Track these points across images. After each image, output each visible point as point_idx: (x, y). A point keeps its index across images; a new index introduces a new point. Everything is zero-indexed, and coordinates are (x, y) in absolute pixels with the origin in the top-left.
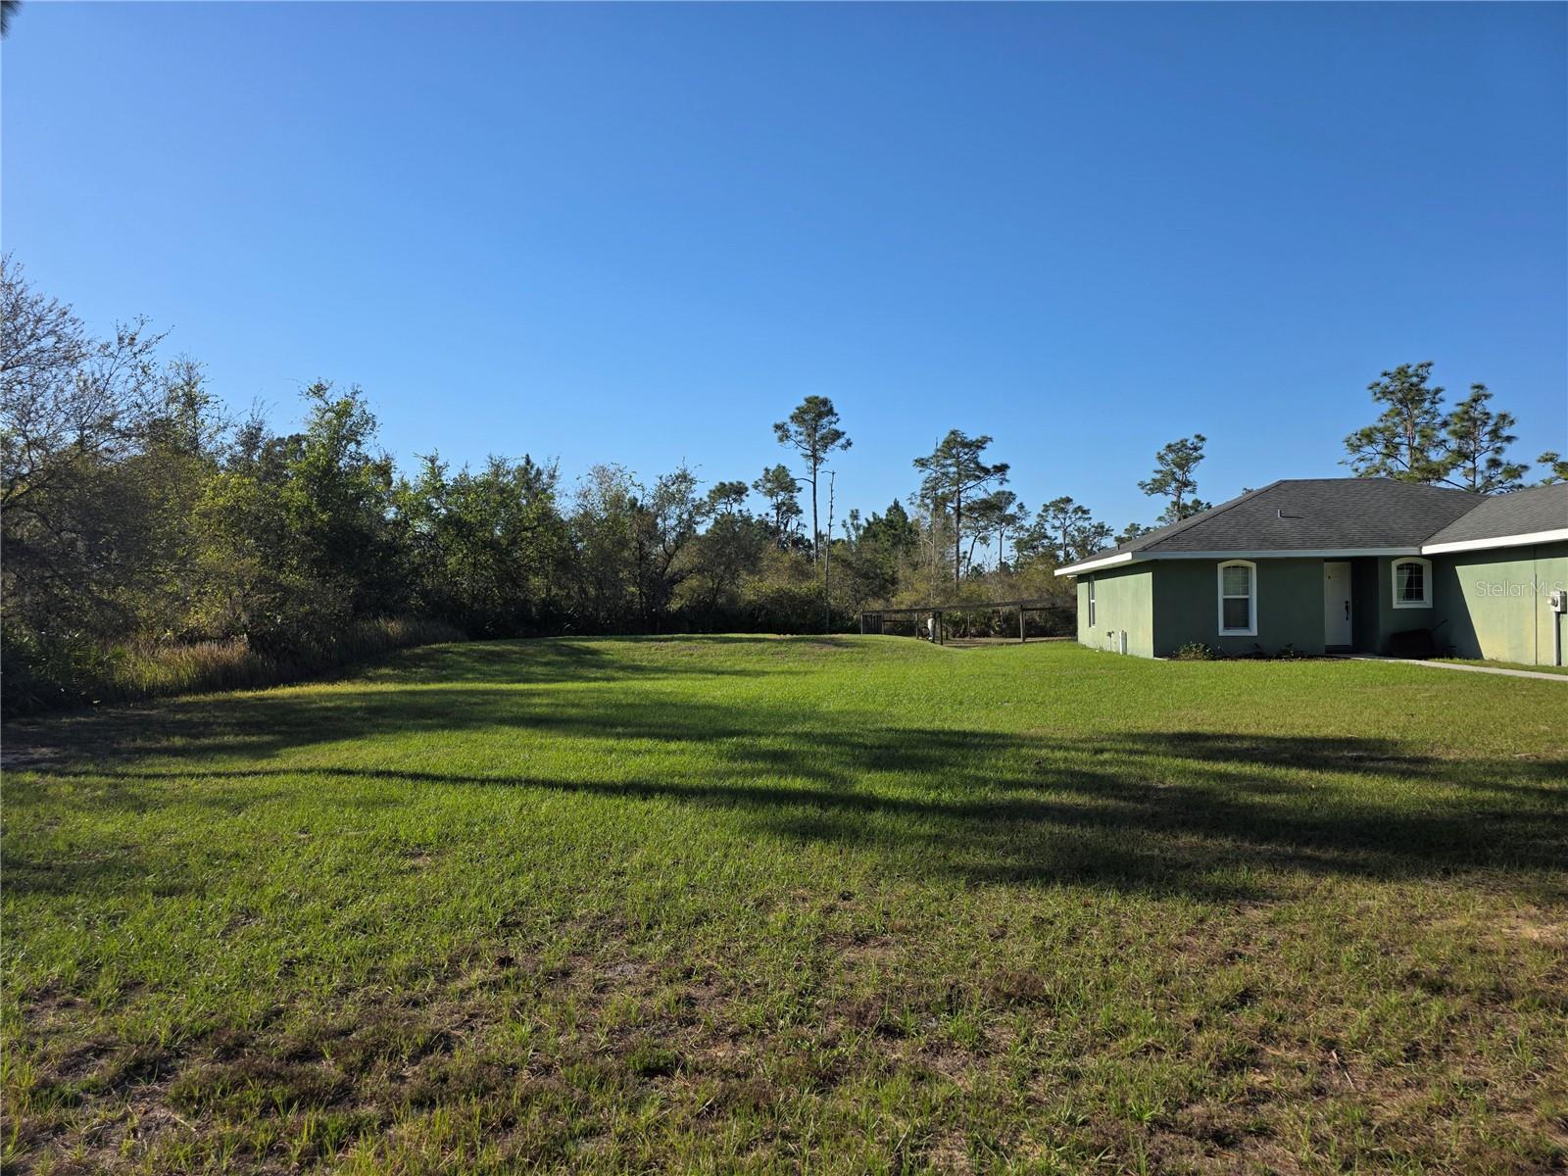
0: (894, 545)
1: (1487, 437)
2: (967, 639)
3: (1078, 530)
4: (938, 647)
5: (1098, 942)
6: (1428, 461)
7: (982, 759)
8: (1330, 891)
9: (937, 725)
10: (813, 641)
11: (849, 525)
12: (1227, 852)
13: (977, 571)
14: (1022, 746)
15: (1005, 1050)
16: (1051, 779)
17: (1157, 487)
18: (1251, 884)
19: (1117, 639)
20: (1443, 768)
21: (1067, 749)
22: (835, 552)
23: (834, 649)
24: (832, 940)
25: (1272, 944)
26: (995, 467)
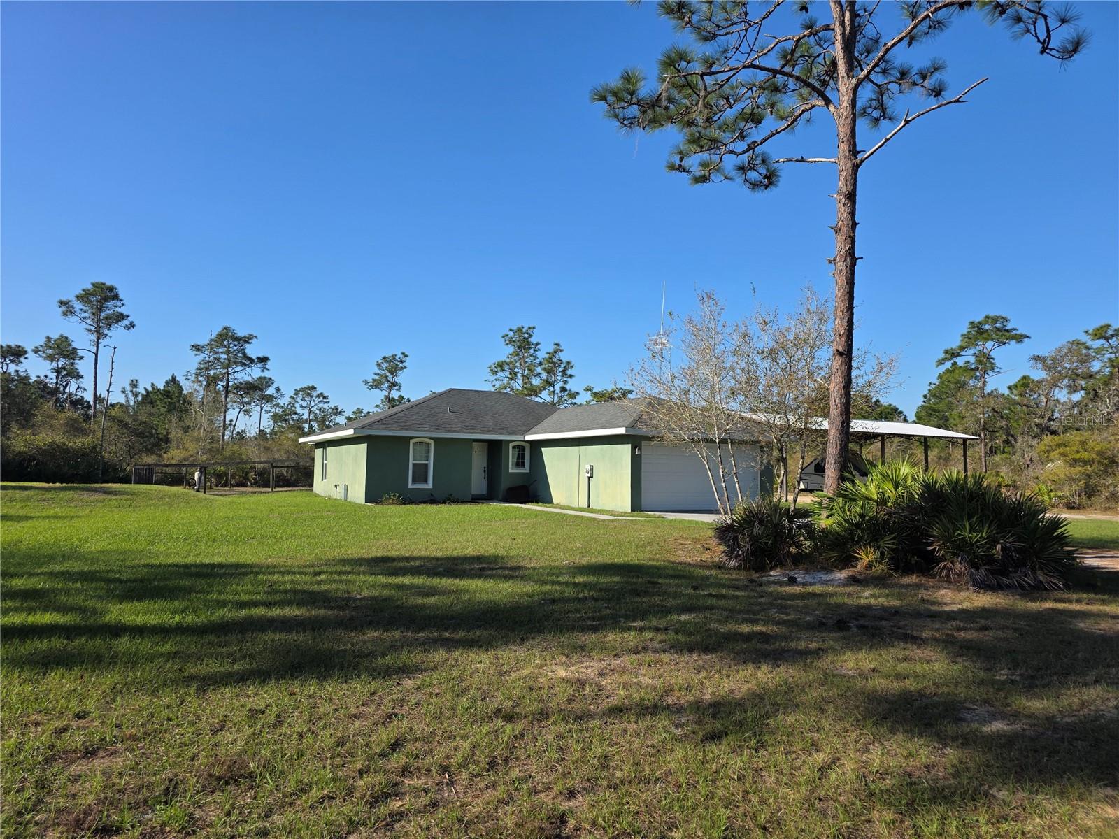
0: (169, 411)
1: (560, 374)
2: (228, 488)
3: (320, 410)
4: (201, 495)
5: (298, 722)
6: (531, 385)
7: (225, 585)
8: (457, 661)
9: (191, 559)
10: (83, 489)
11: (128, 392)
12: (396, 641)
13: (241, 435)
14: (258, 573)
15: (210, 825)
16: (278, 597)
17: (376, 384)
18: (409, 662)
19: (341, 489)
20: (527, 572)
21: (294, 573)
22: (113, 413)
23: (103, 496)
24: (61, 758)
25: (417, 703)
26: (258, 358)
